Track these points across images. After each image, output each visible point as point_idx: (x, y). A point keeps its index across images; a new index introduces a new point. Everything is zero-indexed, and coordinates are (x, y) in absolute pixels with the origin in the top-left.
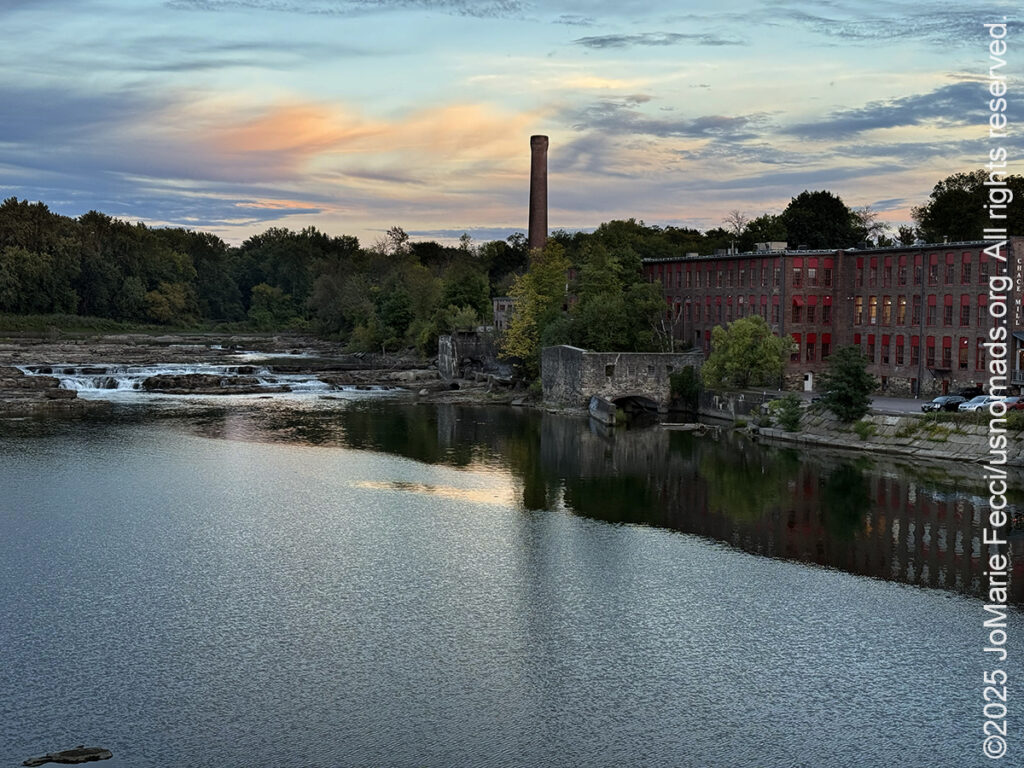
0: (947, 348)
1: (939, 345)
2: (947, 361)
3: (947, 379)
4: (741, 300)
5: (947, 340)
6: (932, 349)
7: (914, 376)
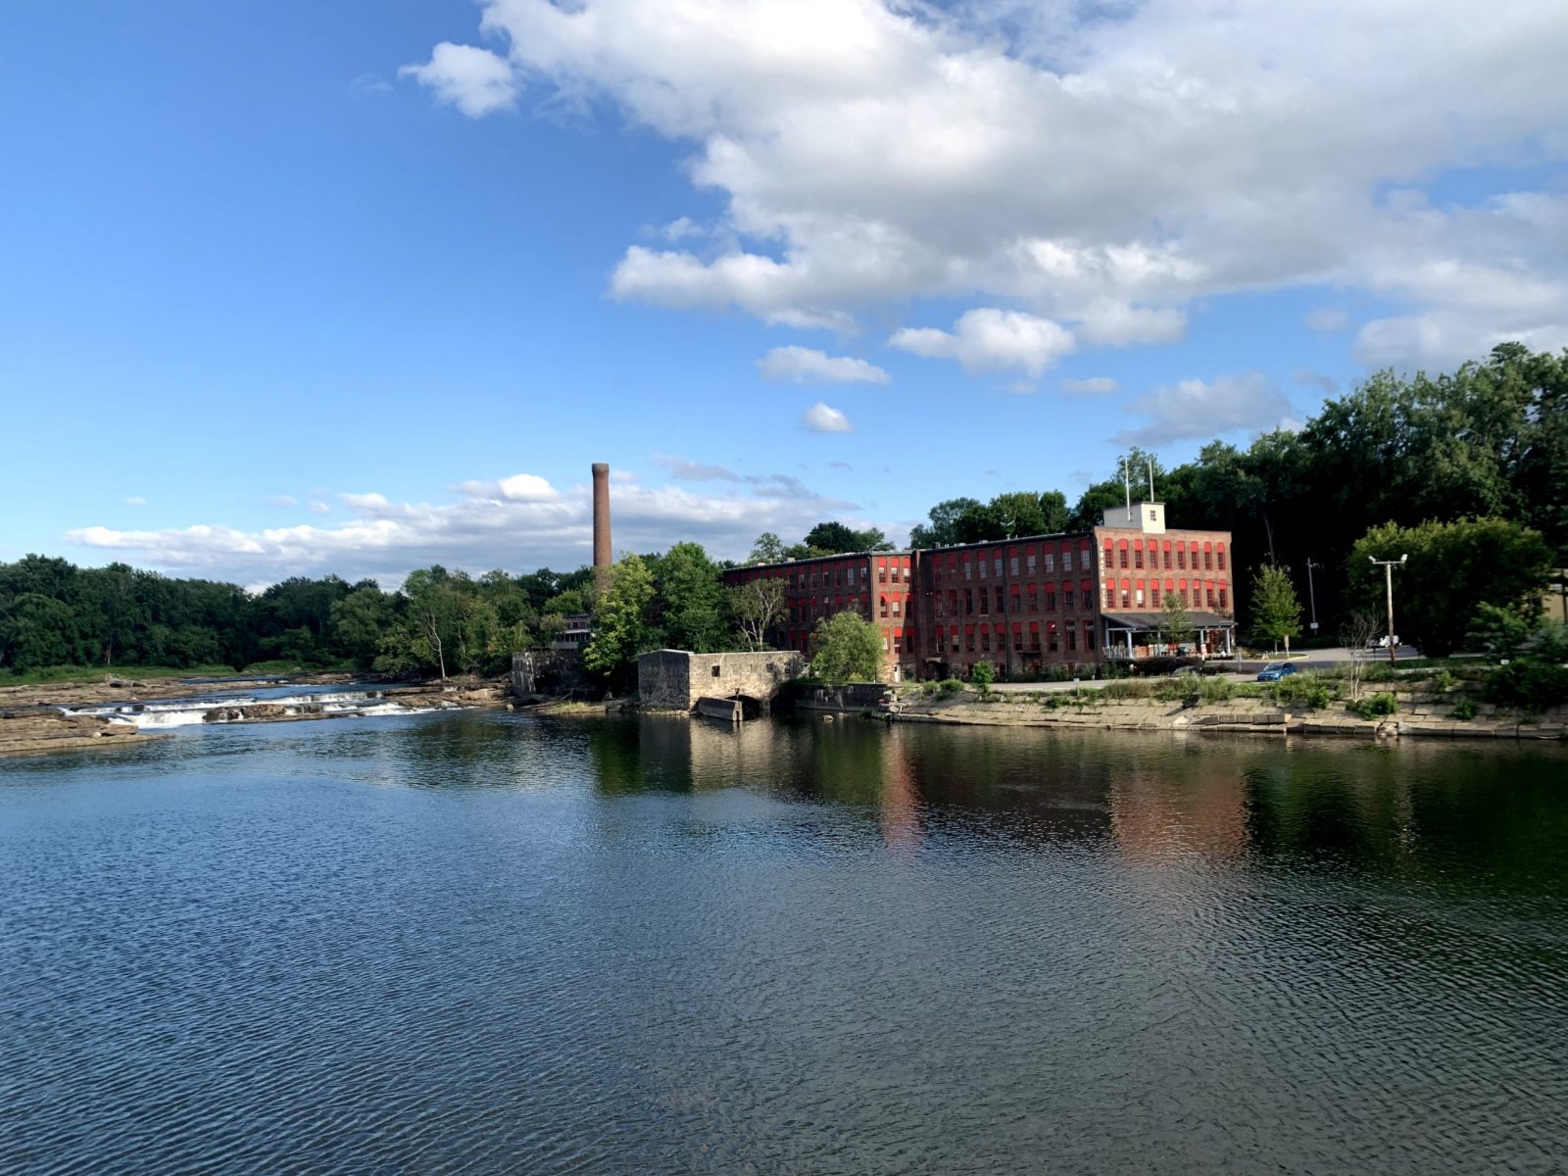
0: (1035, 635)
1: (1025, 630)
2: (1037, 646)
3: (1037, 661)
4: (826, 601)
5: (1033, 625)
6: (1018, 634)
7: (1003, 661)
